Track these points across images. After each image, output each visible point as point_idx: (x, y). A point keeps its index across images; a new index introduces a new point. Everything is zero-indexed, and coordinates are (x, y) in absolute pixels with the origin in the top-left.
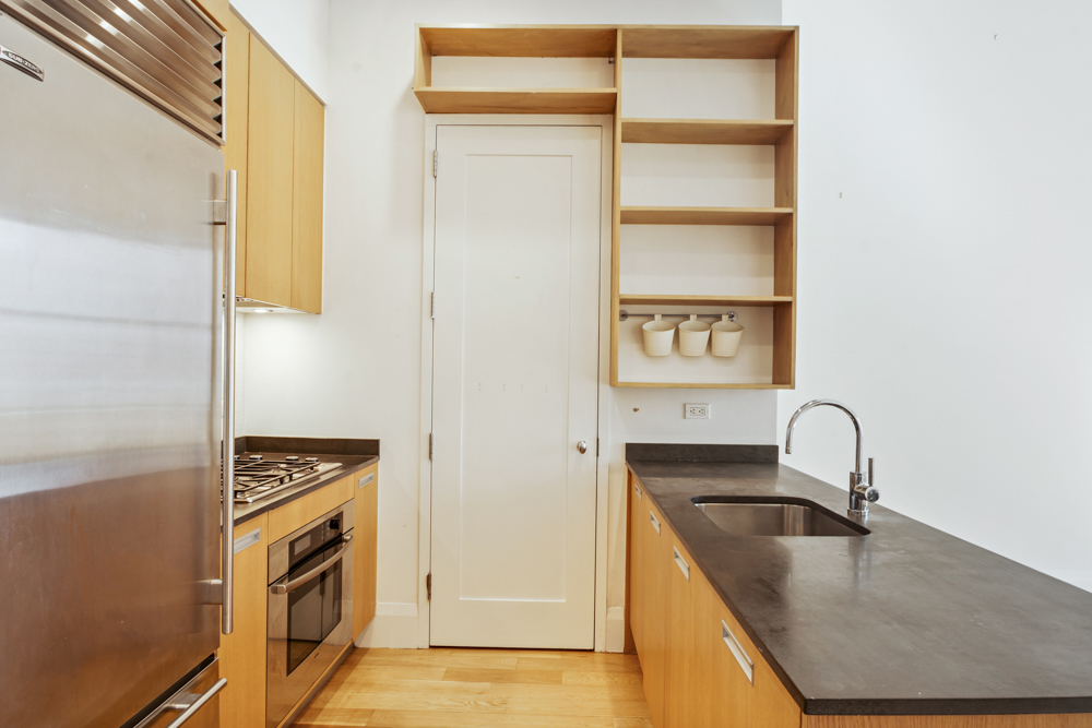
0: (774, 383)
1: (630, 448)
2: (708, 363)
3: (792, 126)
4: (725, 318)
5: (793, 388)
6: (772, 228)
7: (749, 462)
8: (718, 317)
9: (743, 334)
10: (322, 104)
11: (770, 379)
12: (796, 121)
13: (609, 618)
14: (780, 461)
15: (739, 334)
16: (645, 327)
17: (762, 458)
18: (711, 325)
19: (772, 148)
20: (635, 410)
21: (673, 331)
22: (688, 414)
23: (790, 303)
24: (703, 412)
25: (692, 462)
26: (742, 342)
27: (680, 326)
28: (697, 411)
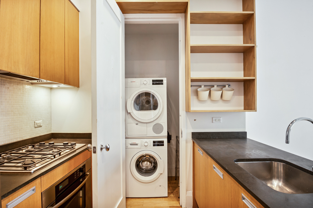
0: (245, 109)
1: (193, 134)
2: (221, 102)
3: (253, 14)
4: (227, 86)
5: (256, 111)
6: (243, 54)
7: (236, 138)
8: (225, 86)
9: (234, 92)
10: (79, 11)
11: (243, 108)
12: (255, 12)
13: (187, 196)
14: (247, 137)
15: (233, 92)
16: (198, 90)
17: (241, 136)
18: (222, 89)
19: (242, 25)
20: (195, 120)
21: (208, 91)
22: (214, 121)
23: (254, 79)
24: (219, 120)
25: (216, 138)
26: (234, 95)
27: (211, 89)
28: (217, 120)
